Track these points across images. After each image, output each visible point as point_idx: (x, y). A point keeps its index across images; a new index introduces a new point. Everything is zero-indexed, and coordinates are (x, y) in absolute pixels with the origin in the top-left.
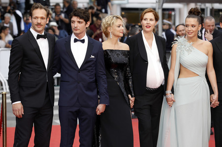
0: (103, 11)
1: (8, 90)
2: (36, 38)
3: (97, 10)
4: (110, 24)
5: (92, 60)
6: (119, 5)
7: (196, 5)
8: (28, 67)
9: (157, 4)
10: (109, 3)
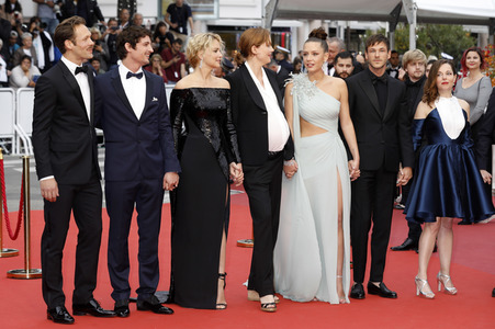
0: (181, 30)
1: (32, 153)
2: (73, 73)
3: (171, 28)
4: (203, 46)
5: (154, 105)
6: (205, 21)
7: (323, 22)
8: (63, 120)
9: (264, 20)
10: (190, 19)
